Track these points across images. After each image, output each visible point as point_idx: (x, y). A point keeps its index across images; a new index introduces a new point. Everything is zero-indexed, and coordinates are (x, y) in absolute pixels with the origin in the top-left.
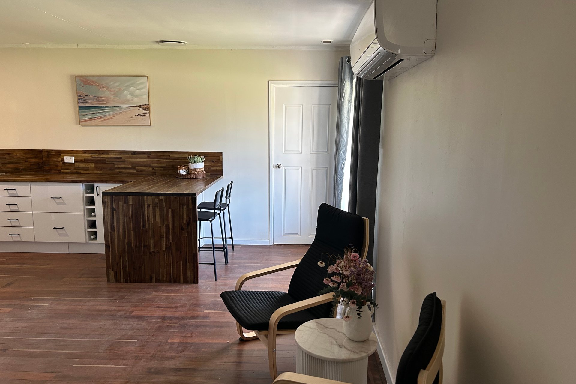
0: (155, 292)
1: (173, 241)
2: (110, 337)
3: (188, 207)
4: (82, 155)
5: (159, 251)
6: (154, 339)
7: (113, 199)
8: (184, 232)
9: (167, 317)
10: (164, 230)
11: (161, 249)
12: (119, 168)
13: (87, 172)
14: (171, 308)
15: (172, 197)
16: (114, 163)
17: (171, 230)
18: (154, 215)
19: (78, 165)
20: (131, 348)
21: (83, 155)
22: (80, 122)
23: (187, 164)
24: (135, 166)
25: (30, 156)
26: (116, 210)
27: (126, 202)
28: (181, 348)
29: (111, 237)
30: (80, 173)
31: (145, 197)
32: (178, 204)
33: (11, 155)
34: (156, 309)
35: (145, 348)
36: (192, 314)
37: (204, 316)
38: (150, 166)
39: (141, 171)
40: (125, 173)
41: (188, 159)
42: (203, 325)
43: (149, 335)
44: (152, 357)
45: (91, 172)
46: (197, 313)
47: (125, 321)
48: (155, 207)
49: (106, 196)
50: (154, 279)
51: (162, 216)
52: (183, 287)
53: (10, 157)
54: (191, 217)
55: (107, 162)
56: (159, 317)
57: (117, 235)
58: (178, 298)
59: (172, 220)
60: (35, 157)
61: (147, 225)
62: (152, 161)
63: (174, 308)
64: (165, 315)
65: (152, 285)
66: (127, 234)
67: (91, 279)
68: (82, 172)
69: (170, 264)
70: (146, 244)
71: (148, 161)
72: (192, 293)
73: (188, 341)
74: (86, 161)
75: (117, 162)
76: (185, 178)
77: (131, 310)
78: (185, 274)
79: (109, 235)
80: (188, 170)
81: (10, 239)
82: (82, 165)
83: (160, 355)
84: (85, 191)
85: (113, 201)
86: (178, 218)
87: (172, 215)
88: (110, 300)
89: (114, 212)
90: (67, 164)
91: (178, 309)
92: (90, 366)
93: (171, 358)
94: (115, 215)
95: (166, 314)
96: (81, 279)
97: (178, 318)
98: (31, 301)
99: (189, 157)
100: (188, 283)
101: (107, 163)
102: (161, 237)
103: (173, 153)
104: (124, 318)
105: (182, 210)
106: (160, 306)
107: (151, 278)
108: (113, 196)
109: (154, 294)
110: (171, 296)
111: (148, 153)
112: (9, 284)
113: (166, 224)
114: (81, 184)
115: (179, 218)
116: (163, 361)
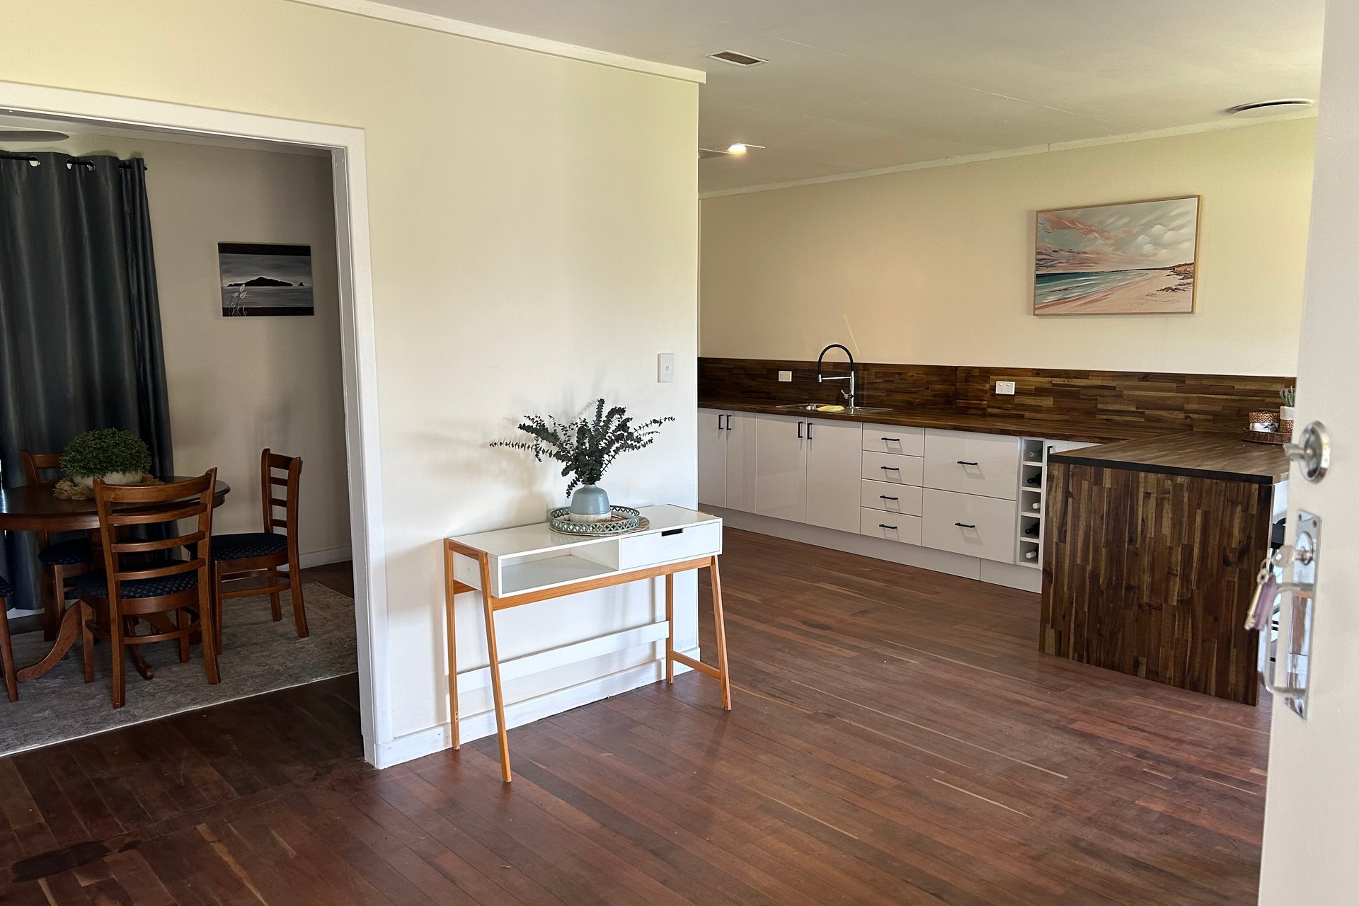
0: (1138, 697)
1: (1198, 588)
2: (1013, 754)
3: (1245, 510)
4: (1031, 379)
5: (1162, 606)
6: (1106, 789)
7: (1069, 471)
8: (1230, 569)
9: (1150, 753)
10: (1178, 556)
11: (1166, 601)
12: (1108, 411)
13: (1039, 416)
14: (1166, 738)
15: (1207, 481)
16: (1097, 400)
17: (1195, 559)
18: (1159, 519)
19: (1019, 400)
20: (1050, 788)
21: (1034, 379)
22: (1035, 309)
23: (1277, 410)
24: (1145, 408)
25: (935, 378)
26: (1073, 498)
27: (1098, 481)
28: (1162, 826)
29: (1057, 554)
30: (1022, 417)
31: (1142, 474)
32: (1222, 498)
33: (902, 377)
34: (1129, 730)
35: (1079, 797)
36: (1214, 766)
37: (1245, 780)
38: (1181, 409)
39: (1158, 420)
40: (1118, 424)
41: (1280, 397)
42: (1235, 798)
43: (1096, 776)
44: (1089, 819)
45: (1045, 415)
46: (1229, 767)
47: (1053, 734)
48: (1163, 499)
49: (1056, 464)
50: (1143, 670)
51: (1176, 524)
52: (1213, 705)
53: (901, 379)
54: (1253, 535)
55: (1081, 397)
56: (1131, 749)
57: (1070, 552)
58: (1192, 723)
59: (1201, 535)
60: (943, 382)
61: (1139, 539)
62: (1188, 398)
63: (1174, 740)
64: (1147, 750)
65: (1136, 682)
66: (1091, 552)
67: (1008, 638)
68: (1027, 414)
69: (1187, 641)
70: (1132, 584)
71: (1177, 397)
72: (1231, 722)
73: (1187, 817)
74: (1039, 392)
75: (1104, 396)
76: (1266, 444)
77: (1072, 717)
78: (1223, 674)
79: (1054, 550)
80: (1276, 425)
81: (880, 533)
82: (1029, 401)
83: (1109, 821)
84: (1025, 454)
85: (1070, 477)
86: (1218, 533)
87: (1202, 524)
88: (1034, 687)
89: (1070, 500)
90: (999, 398)
91: (1184, 746)
92: (961, 790)
93: (1132, 837)
94: (1070, 508)
95: (1148, 747)
96: (990, 634)
97: (1176, 764)
98: (891, 650)
99: (1284, 392)
100: (1228, 699)
101: (1082, 399)
102: (1170, 573)
103: (1244, 379)
104: (1054, 728)
105: (1228, 514)
106: (1141, 727)
107: (1137, 664)
108: (1071, 465)
109: (1134, 701)
110: (1175, 714)
111: (1179, 380)
112: (863, 612)
113: (1186, 543)
114: (1018, 438)
115: (1220, 532)
116: (1112, 836)
